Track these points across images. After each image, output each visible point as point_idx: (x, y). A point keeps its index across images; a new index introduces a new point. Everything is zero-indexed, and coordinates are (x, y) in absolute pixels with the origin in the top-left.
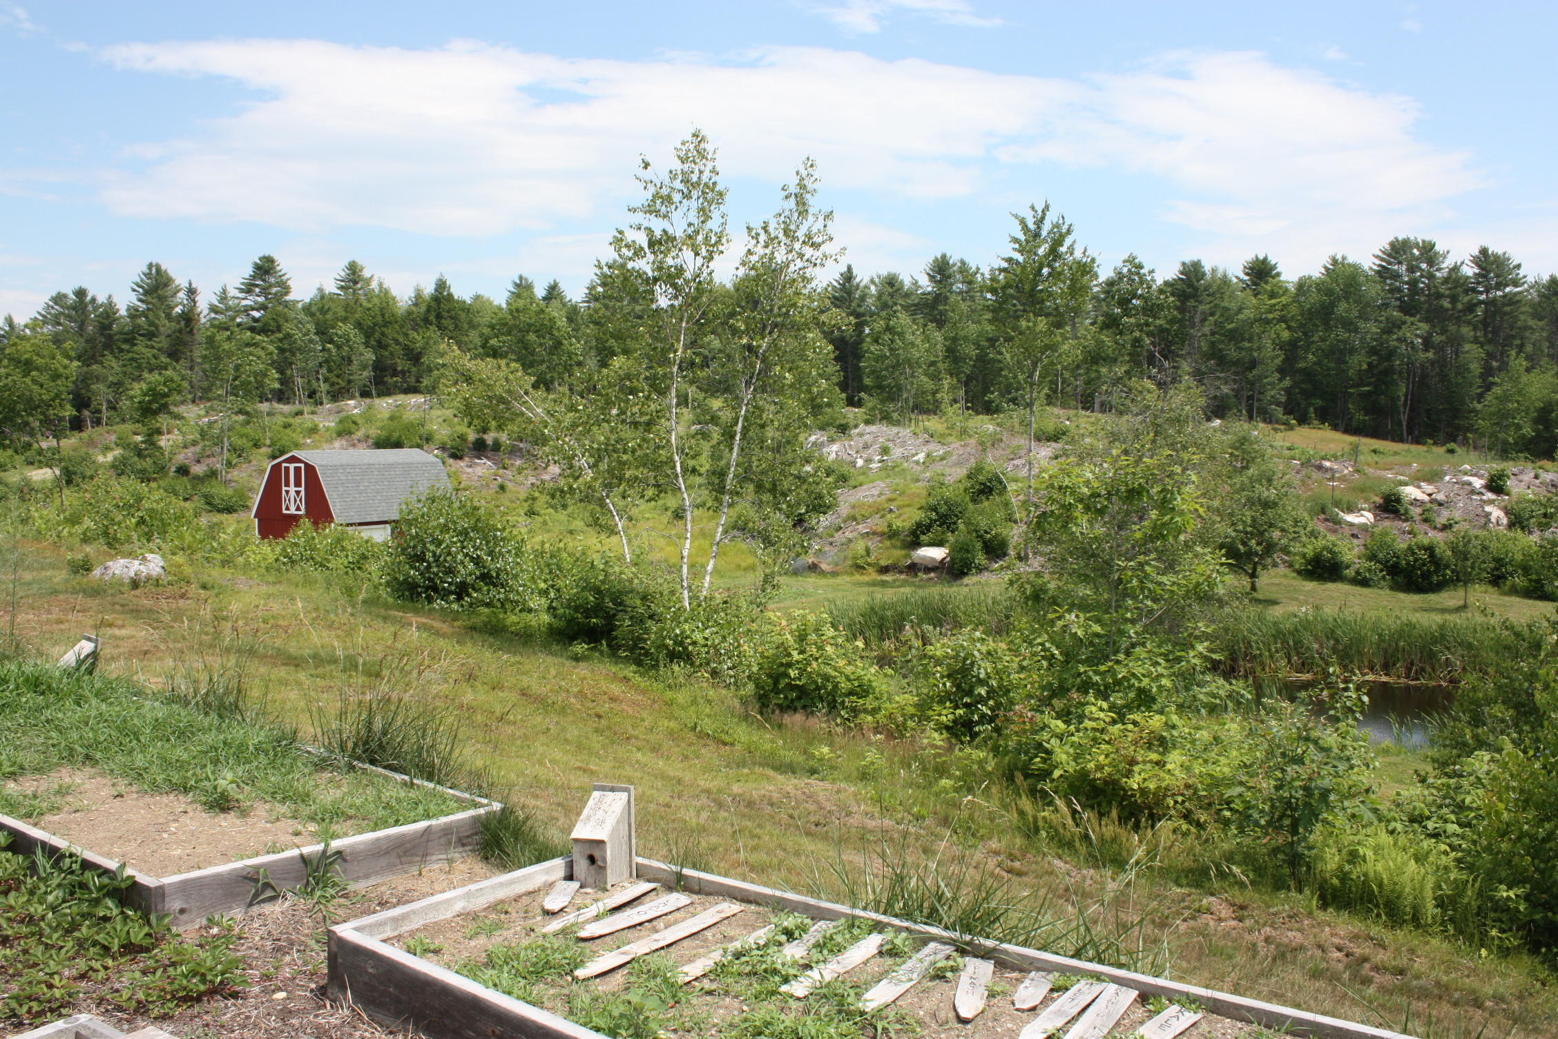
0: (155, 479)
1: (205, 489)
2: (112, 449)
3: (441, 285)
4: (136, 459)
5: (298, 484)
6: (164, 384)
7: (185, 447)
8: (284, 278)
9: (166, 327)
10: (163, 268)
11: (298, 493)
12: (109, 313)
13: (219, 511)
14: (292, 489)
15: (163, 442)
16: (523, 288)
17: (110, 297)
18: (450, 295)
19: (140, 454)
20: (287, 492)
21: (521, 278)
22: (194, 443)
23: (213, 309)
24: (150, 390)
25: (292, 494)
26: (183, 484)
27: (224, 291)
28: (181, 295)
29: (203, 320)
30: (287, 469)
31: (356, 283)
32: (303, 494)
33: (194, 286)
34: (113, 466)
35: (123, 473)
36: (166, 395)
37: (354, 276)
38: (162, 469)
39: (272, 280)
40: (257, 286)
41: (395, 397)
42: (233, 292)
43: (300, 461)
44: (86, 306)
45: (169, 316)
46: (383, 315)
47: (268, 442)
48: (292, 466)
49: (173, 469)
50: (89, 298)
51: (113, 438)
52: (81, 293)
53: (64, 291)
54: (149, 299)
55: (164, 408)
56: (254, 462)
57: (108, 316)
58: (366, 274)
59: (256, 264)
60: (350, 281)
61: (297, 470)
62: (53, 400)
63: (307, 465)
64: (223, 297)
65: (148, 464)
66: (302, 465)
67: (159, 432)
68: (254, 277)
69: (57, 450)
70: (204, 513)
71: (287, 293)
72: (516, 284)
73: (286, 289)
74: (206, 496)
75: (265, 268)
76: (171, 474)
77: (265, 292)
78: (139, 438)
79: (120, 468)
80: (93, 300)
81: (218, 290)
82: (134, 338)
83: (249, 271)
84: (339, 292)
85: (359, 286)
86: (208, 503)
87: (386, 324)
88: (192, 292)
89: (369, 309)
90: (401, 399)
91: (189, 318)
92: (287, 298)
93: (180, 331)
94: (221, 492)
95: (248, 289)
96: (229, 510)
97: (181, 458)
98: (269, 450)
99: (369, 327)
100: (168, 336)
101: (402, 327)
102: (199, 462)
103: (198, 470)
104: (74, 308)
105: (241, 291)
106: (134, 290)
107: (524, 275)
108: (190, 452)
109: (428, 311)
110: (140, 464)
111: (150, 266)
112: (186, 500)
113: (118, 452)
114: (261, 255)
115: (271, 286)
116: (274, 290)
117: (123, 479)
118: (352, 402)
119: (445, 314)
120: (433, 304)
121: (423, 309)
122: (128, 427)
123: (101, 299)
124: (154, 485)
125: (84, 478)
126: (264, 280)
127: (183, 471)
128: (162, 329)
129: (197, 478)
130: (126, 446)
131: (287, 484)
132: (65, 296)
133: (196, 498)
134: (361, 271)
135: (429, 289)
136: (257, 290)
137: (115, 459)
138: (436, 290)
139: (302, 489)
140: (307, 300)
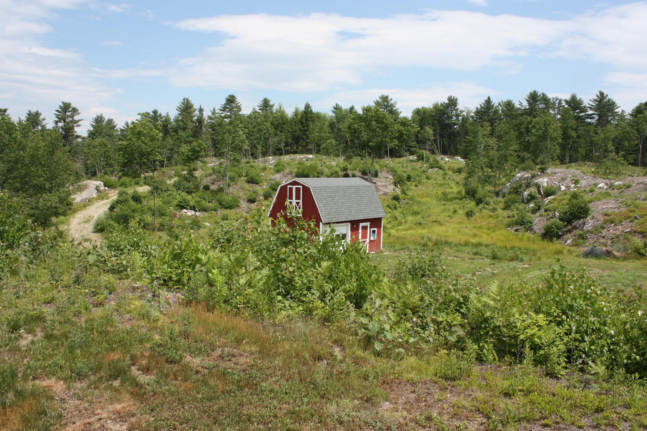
0: (194, 192)
1: (218, 197)
2: (173, 178)
3: (307, 107)
4: (185, 182)
5: (298, 198)
6: (198, 147)
7: (206, 177)
8: (239, 104)
9: (190, 125)
10: (190, 100)
11: (298, 203)
12: (167, 120)
13: (226, 208)
14: (294, 201)
15: (197, 174)
16: (337, 109)
17: (167, 113)
18: (311, 111)
19: (186, 179)
20: (291, 203)
21: (337, 105)
22: (210, 175)
23: (210, 118)
24: (191, 149)
25: (294, 203)
26: (208, 195)
27: (214, 110)
28: (197, 112)
29: (206, 123)
30: (291, 189)
31: (267, 107)
32: (301, 203)
33: (202, 108)
34: (175, 185)
35: (179, 189)
36: (199, 152)
37: (266, 104)
38: (197, 187)
39: (234, 105)
40: (228, 108)
41: (289, 155)
42: (218, 111)
43: (299, 184)
44: (157, 117)
45: (192, 121)
46: (282, 120)
47: (244, 174)
48: (294, 187)
49: (202, 187)
50: (158, 114)
51: (173, 172)
52: (155, 112)
53: (148, 111)
54: (184, 113)
55: (197, 158)
56: (239, 184)
57: (166, 121)
58: (271, 103)
59: (227, 98)
60: (264, 106)
61: (298, 190)
62: (152, 151)
63: (303, 186)
64: (214, 113)
65: (191, 185)
66: (301, 187)
67: (195, 170)
68: (226, 104)
69: (152, 178)
70: (219, 209)
71: (240, 111)
72: (334, 107)
73: (240, 109)
74: (218, 200)
75: (231, 100)
76: (201, 189)
77: (231, 110)
78: (185, 172)
79: (177, 186)
80: (160, 115)
81: (212, 110)
82: (177, 130)
83: (224, 102)
84: (259, 111)
85: (268, 108)
86: (220, 204)
87: (284, 124)
88: (201, 110)
89: (275, 117)
90: (292, 156)
91: (200, 121)
92: (240, 113)
93: (196, 127)
94: (226, 198)
95: (224, 109)
96: (230, 207)
97: (206, 181)
98: (246, 178)
99: (276, 125)
100: (191, 129)
101: (290, 125)
102: (213, 184)
103: (213, 187)
104: (152, 118)
105: (221, 110)
106: (177, 110)
107: (338, 104)
108: (209, 179)
109: (302, 118)
110: (187, 185)
111: (184, 99)
112: (209, 202)
113: (176, 179)
114: (229, 94)
115: (233, 108)
116: (235, 109)
117: (180, 191)
118: (271, 158)
119: (309, 119)
120: (304, 115)
121: (299, 117)
122: (179, 167)
123: (164, 114)
124: (194, 195)
125: (162, 191)
126: (230, 106)
127: (206, 188)
128: (189, 126)
129: (213, 191)
130: (179, 175)
131: (291, 198)
132: (148, 114)
133: (214, 201)
134: (269, 102)
135: (302, 108)
136: (228, 110)
137: (175, 182)
138: (305, 108)
139: (301, 201)
140: (249, 114)
